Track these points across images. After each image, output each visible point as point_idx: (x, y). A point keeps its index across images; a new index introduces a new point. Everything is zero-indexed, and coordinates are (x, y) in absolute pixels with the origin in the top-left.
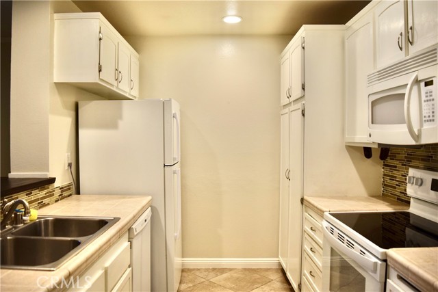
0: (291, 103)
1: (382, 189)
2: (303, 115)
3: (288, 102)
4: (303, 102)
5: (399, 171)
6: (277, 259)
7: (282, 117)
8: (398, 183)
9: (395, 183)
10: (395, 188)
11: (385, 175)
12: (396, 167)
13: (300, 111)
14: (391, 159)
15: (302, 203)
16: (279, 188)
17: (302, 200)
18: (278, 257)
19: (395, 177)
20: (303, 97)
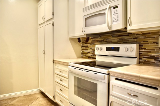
0: (44, 22)
1: (82, 55)
2: (53, 26)
3: (43, 22)
4: (53, 20)
5: (89, 47)
6: (39, 89)
7: (39, 29)
8: (88, 52)
9: (87, 52)
10: (87, 54)
11: (82, 50)
12: (87, 46)
13: (52, 24)
14: (85, 44)
15: (53, 62)
16: (38, 59)
17: (53, 61)
18: (39, 88)
19: (87, 50)
20: (52, 18)
